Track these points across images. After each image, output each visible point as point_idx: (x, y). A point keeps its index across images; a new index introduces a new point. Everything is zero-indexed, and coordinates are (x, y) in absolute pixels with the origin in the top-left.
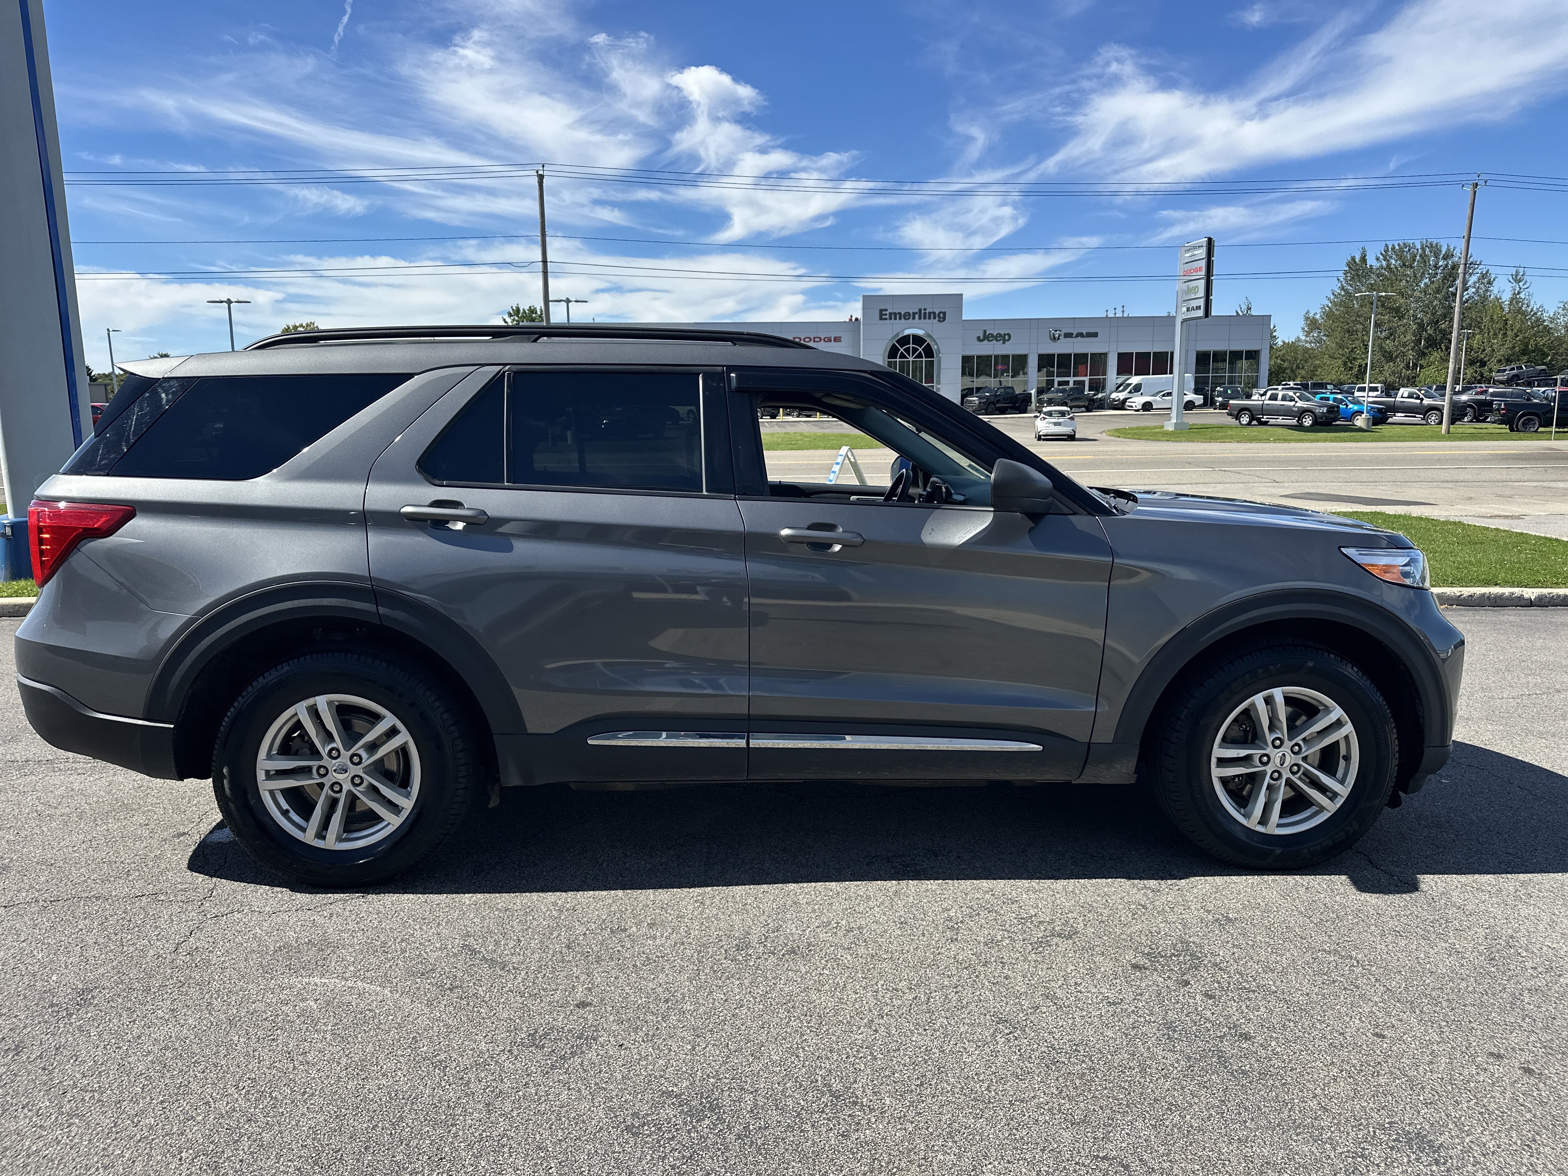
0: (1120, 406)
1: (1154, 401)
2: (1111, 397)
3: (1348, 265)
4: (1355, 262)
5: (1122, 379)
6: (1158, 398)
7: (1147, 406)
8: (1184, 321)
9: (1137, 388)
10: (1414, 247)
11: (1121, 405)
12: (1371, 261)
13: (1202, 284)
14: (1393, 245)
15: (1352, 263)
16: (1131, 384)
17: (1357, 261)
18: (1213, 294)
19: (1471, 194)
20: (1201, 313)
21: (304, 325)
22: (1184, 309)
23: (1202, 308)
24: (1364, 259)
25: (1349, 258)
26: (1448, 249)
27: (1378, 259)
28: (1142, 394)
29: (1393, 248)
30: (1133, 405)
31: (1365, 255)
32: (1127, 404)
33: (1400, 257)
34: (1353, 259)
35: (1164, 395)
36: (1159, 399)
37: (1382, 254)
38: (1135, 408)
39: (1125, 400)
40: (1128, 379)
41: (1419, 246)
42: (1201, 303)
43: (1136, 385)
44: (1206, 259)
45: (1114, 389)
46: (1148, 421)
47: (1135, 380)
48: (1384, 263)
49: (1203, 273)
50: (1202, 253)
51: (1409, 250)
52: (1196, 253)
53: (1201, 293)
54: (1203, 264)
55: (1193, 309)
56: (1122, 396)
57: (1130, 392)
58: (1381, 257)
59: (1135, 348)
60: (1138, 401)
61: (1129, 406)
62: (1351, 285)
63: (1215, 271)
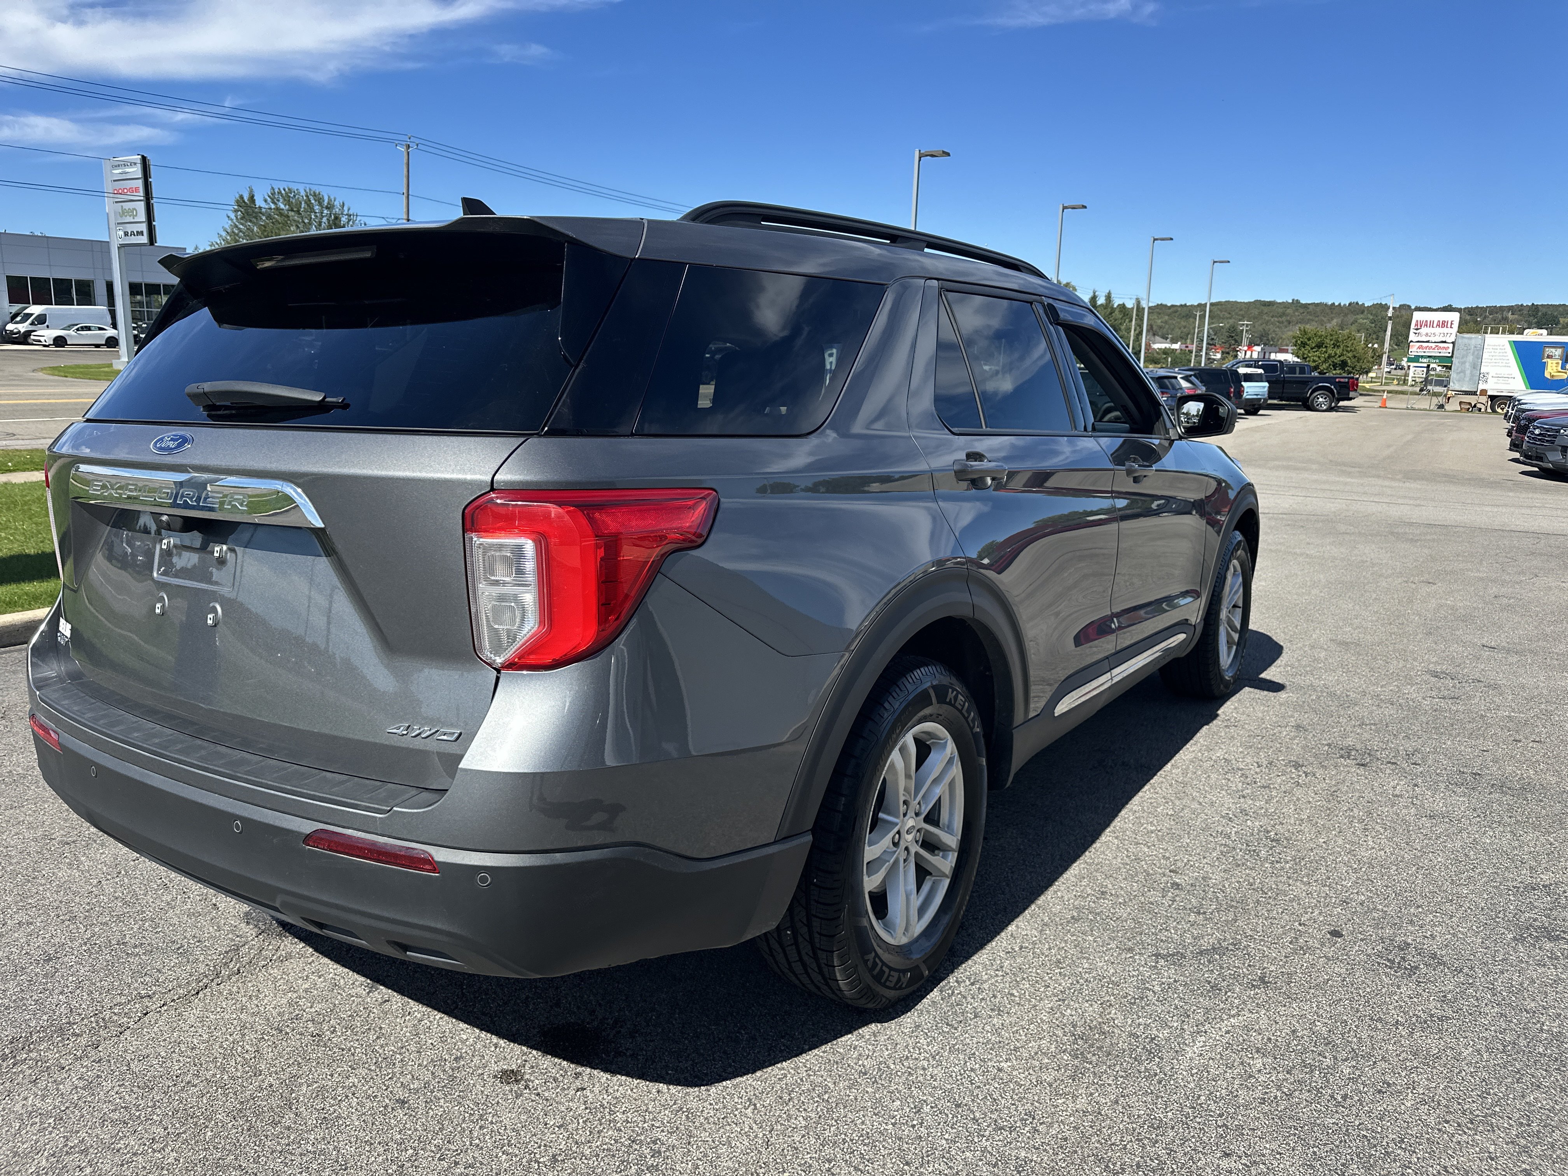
0: (22, 340)
1: (68, 335)
2: (7, 328)
3: (237, 201)
4: (244, 201)
5: (16, 308)
6: (72, 332)
7: (60, 341)
8: (122, 247)
9: (41, 320)
10: (299, 193)
11: (24, 338)
12: (259, 202)
13: (141, 207)
14: (279, 189)
15: (240, 202)
16: (32, 314)
17: (246, 201)
18: (156, 219)
19: (405, 154)
20: (144, 239)
22: (121, 233)
23: (145, 233)
24: (252, 198)
25: (237, 196)
26: (330, 200)
27: (266, 201)
28: (48, 327)
29: (280, 193)
30: (42, 339)
31: (253, 196)
32: (32, 337)
33: (287, 201)
34: (241, 197)
35: (78, 330)
36: (74, 333)
37: (269, 196)
38: (44, 343)
39: (28, 333)
40: (26, 308)
41: (303, 193)
42: (144, 228)
43: (39, 315)
44: (143, 179)
45: (8, 319)
46: (63, 358)
47: (36, 310)
48: (273, 206)
49: (141, 193)
50: (136, 171)
51: (294, 196)
52: (127, 170)
53: (142, 216)
54: (140, 184)
55: (132, 233)
56: (23, 328)
57: (32, 324)
58: (269, 199)
59: (29, 271)
60: (47, 334)
61: (34, 340)
62: (242, 224)
63: (155, 193)
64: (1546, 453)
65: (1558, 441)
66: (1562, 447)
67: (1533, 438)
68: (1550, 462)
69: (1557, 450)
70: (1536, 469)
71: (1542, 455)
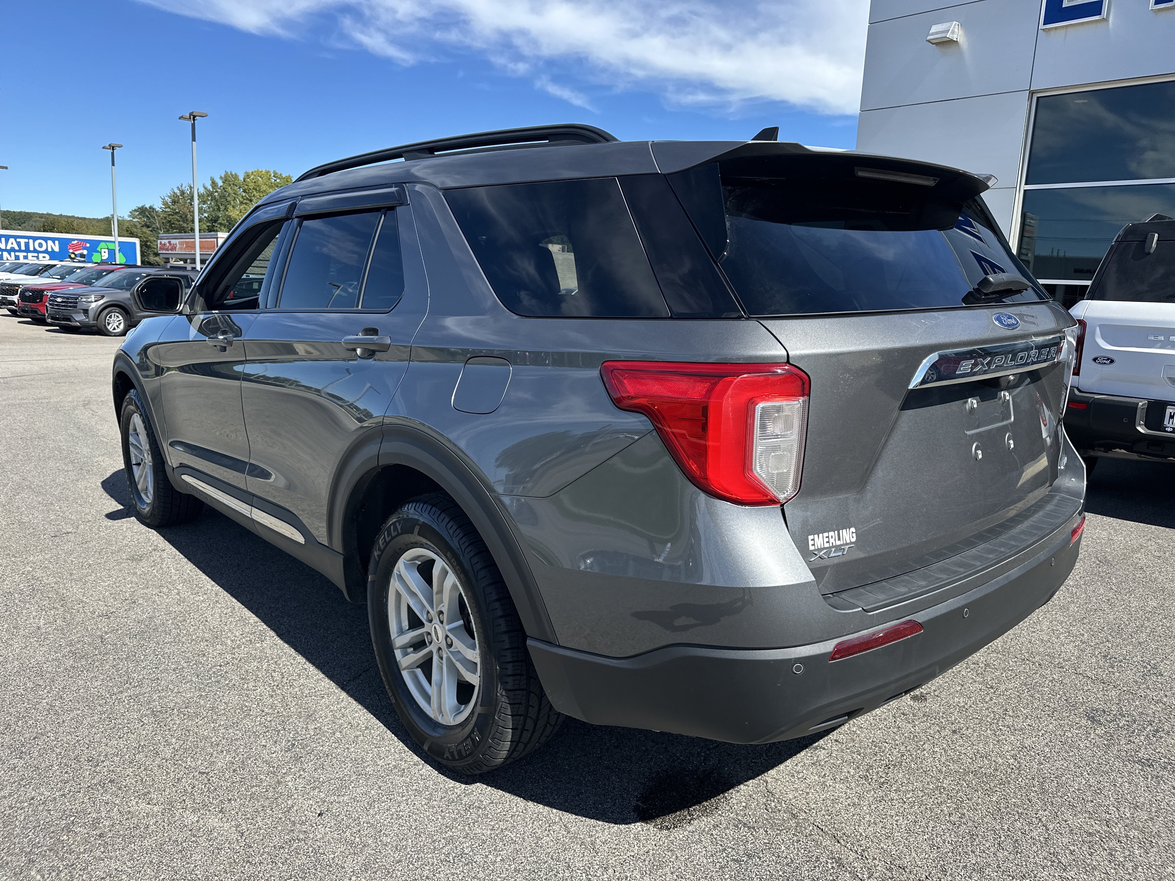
64: (73, 315)
65: (79, 306)
66: (83, 310)
67: (56, 305)
68: (77, 321)
69: (79, 313)
70: (58, 328)
71: (69, 317)
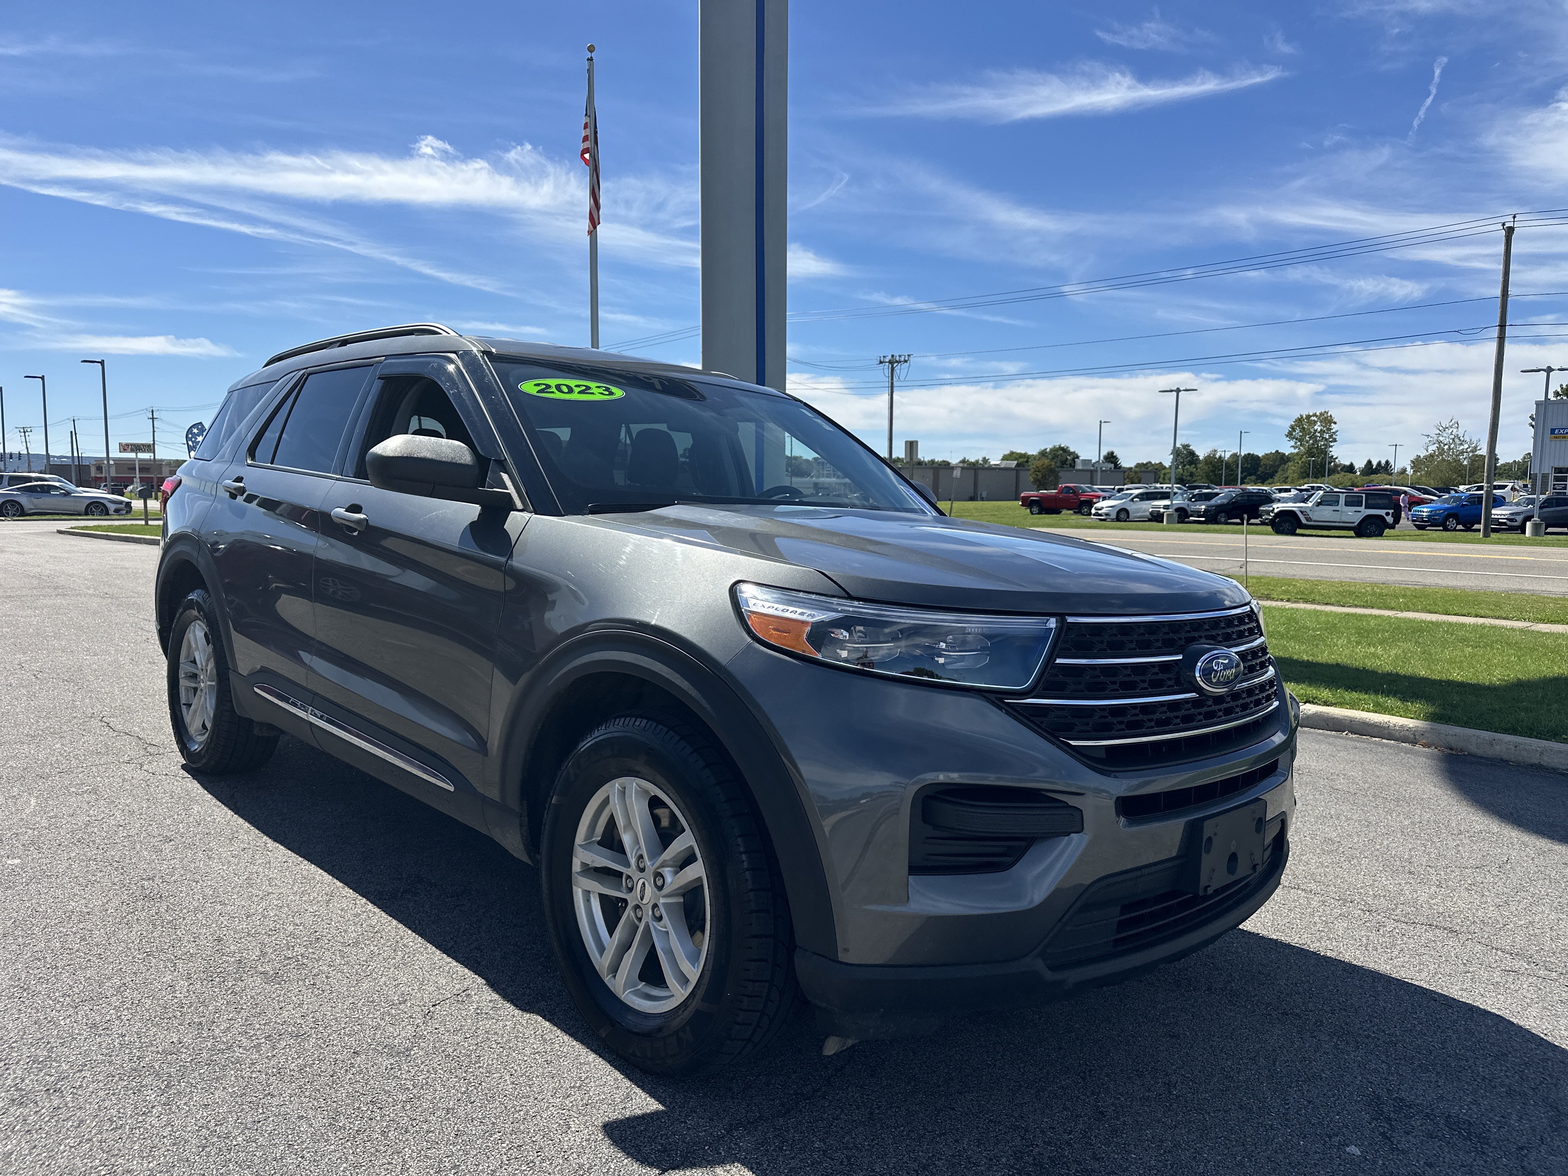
21: (1318, 414)
